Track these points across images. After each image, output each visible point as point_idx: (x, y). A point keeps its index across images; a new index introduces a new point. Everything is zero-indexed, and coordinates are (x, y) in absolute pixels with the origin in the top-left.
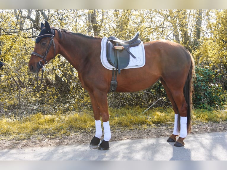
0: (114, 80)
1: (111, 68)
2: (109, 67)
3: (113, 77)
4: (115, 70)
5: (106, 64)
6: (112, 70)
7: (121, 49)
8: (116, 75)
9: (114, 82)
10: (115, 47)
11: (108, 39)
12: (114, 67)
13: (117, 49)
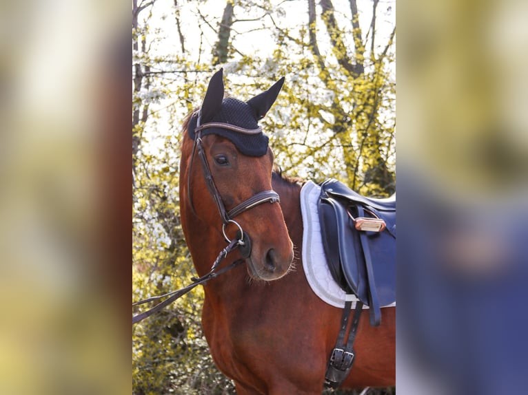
0: (346, 345)
1: (340, 301)
2: (333, 295)
3: (342, 335)
4: (353, 307)
5: (323, 284)
6: (343, 306)
7: (377, 230)
8: (355, 326)
9: (344, 355)
10: (355, 223)
11: (324, 187)
12: (353, 299)
13: (364, 232)
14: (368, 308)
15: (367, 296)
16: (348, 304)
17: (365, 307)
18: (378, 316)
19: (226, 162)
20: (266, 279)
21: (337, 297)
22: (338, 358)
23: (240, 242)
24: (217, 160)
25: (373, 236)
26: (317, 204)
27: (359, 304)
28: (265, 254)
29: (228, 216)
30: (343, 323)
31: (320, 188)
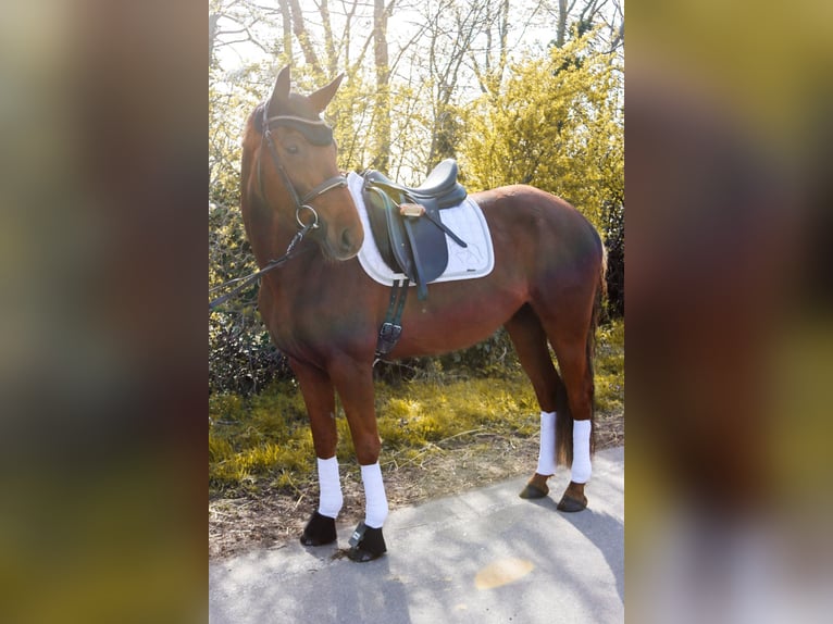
0: (394, 320)
1: (389, 280)
2: (383, 274)
3: (391, 311)
4: (401, 285)
5: (374, 265)
6: (391, 285)
7: (418, 215)
8: (402, 302)
9: (393, 329)
10: (399, 209)
11: (367, 178)
12: (401, 277)
13: (407, 217)
14: (414, 284)
15: (413, 273)
16: (396, 282)
17: (412, 284)
18: (425, 291)
19: (296, 152)
20: (342, 259)
21: (386, 276)
22: (388, 331)
23: (315, 225)
24: (289, 150)
25: (415, 220)
26: (362, 192)
27: (406, 282)
28: (341, 234)
29: (302, 201)
30: (392, 299)
31: (362, 179)
